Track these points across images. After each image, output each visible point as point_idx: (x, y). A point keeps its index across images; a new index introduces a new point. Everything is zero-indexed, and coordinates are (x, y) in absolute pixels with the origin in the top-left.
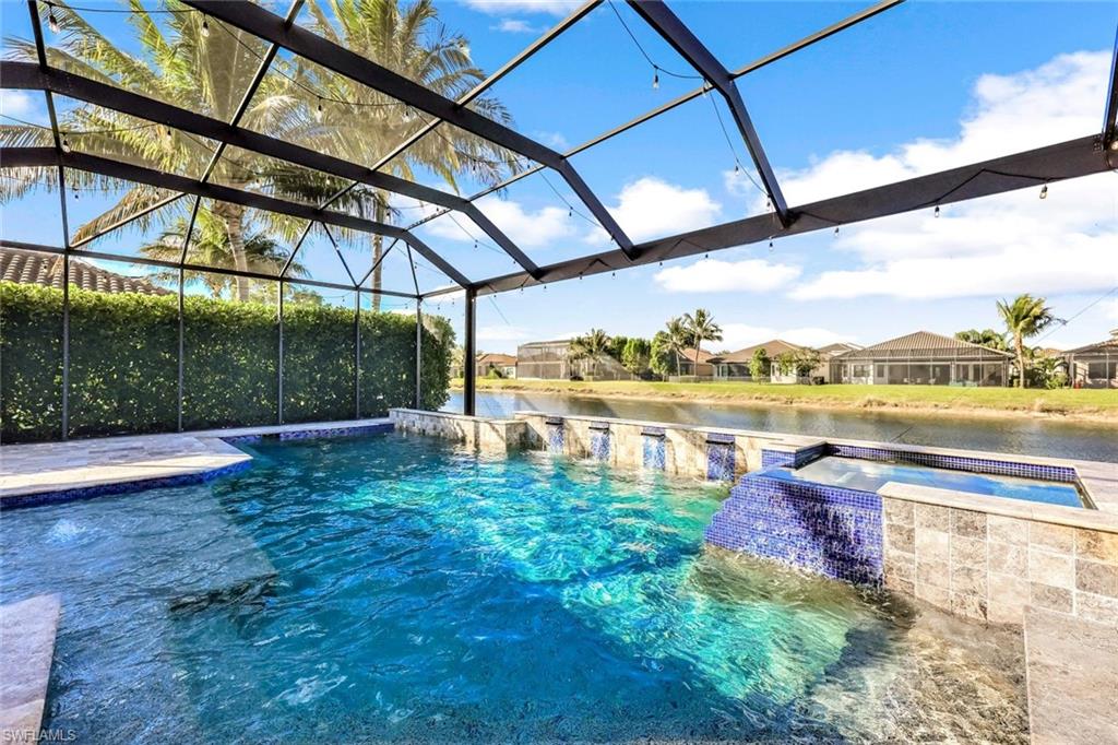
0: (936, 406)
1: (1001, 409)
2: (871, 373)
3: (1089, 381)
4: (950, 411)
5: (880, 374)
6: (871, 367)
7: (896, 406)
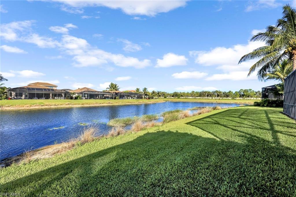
3: (15, 97)
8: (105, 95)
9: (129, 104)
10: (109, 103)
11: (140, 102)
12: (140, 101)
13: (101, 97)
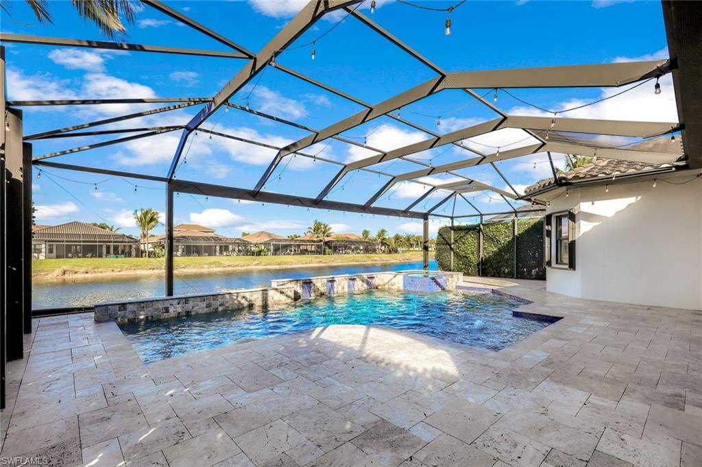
0: (113, 271)
1: (147, 270)
2: (43, 250)
4: (123, 273)
5: (51, 251)
6: (43, 246)
7: (87, 273)
8: (301, 247)
9: (355, 263)
10: (320, 262)
11: (376, 261)
12: (375, 258)
13: (295, 250)
